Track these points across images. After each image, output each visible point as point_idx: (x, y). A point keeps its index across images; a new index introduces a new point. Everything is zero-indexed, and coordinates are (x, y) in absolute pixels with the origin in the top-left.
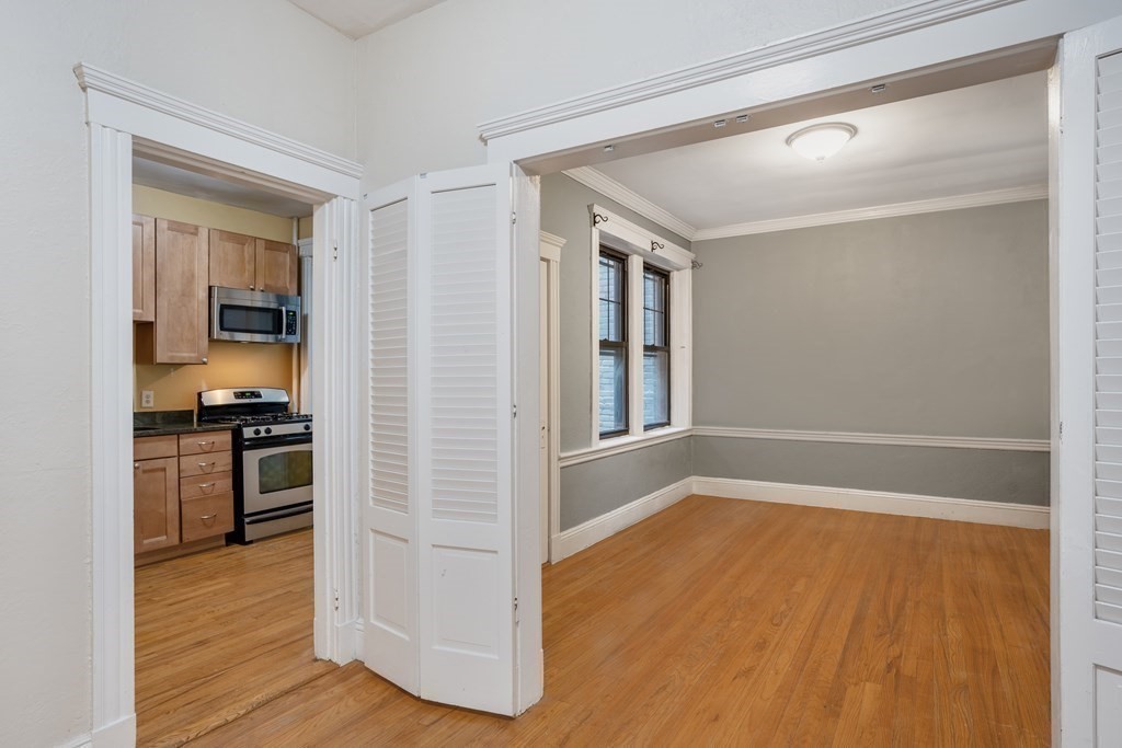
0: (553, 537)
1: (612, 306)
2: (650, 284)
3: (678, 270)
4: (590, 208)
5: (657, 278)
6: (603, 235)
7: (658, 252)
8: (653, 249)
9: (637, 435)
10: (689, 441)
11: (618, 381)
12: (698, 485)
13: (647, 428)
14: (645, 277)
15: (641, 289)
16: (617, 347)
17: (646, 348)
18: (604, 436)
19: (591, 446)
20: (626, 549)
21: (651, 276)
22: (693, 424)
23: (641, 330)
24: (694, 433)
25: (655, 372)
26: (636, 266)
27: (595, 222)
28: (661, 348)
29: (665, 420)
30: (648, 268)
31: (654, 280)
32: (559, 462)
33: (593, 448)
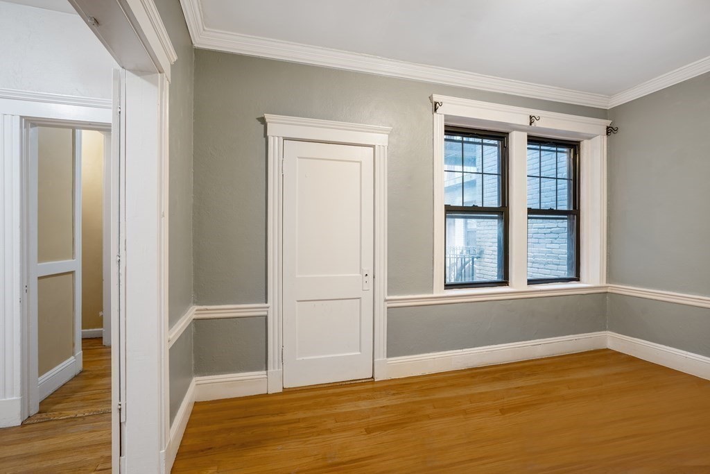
0: (376, 360)
4: (431, 98)
6: (447, 117)
8: (531, 123)
9: (518, 287)
12: (612, 340)
19: (432, 293)
22: (608, 282)
24: (609, 291)
27: (436, 109)
32: (386, 303)
33: (435, 295)
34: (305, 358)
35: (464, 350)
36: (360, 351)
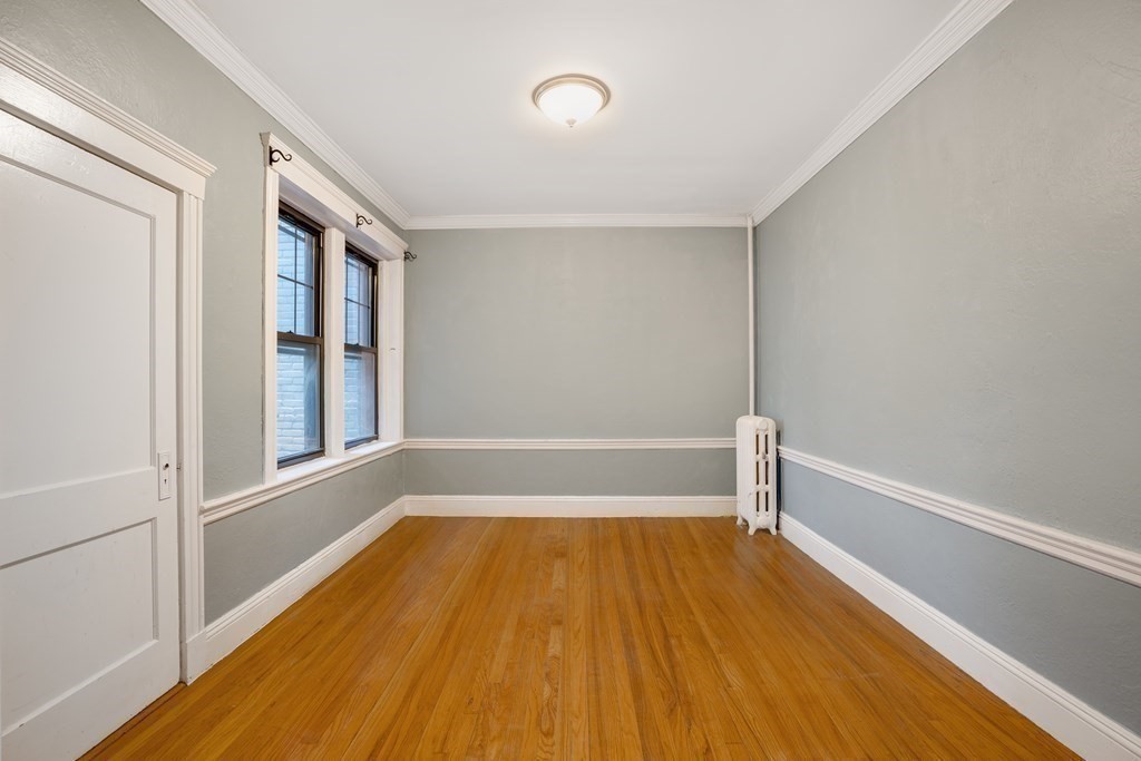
0: (189, 640)
1: (301, 290)
2: (354, 273)
3: (388, 260)
4: (264, 137)
5: (363, 266)
6: (284, 184)
7: (364, 228)
8: (358, 224)
9: (337, 456)
10: (401, 456)
11: (310, 388)
12: (412, 505)
13: (349, 445)
14: (347, 263)
15: (342, 277)
16: (308, 342)
17: (348, 347)
18: (284, 463)
19: (263, 483)
20: (320, 623)
21: (354, 262)
22: (405, 437)
23: (341, 324)
24: (405, 447)
25: (359, 378)
26: (335, 243)
27: (271, 161)
28: (366, 349)
29: (372, 434)
30: (351, 250)
31: (359, 268)
32: (202, 516)
33: (268, 485)
34: (24, 720)
35: (300, 567)
36: (156, 635)
